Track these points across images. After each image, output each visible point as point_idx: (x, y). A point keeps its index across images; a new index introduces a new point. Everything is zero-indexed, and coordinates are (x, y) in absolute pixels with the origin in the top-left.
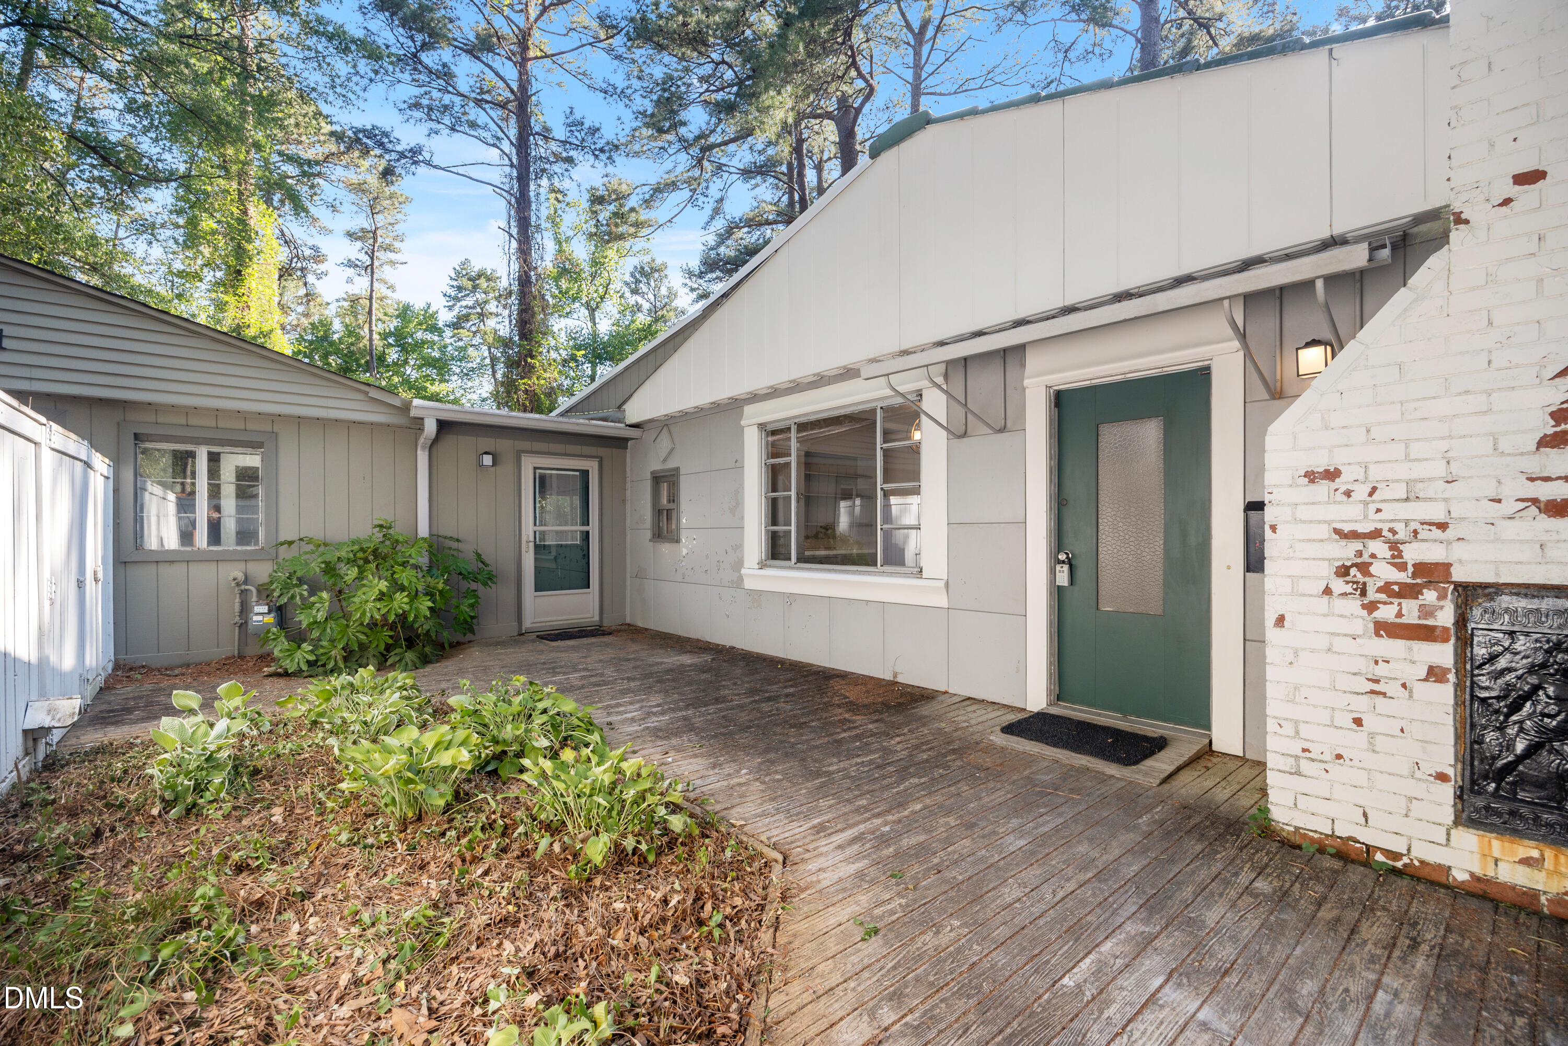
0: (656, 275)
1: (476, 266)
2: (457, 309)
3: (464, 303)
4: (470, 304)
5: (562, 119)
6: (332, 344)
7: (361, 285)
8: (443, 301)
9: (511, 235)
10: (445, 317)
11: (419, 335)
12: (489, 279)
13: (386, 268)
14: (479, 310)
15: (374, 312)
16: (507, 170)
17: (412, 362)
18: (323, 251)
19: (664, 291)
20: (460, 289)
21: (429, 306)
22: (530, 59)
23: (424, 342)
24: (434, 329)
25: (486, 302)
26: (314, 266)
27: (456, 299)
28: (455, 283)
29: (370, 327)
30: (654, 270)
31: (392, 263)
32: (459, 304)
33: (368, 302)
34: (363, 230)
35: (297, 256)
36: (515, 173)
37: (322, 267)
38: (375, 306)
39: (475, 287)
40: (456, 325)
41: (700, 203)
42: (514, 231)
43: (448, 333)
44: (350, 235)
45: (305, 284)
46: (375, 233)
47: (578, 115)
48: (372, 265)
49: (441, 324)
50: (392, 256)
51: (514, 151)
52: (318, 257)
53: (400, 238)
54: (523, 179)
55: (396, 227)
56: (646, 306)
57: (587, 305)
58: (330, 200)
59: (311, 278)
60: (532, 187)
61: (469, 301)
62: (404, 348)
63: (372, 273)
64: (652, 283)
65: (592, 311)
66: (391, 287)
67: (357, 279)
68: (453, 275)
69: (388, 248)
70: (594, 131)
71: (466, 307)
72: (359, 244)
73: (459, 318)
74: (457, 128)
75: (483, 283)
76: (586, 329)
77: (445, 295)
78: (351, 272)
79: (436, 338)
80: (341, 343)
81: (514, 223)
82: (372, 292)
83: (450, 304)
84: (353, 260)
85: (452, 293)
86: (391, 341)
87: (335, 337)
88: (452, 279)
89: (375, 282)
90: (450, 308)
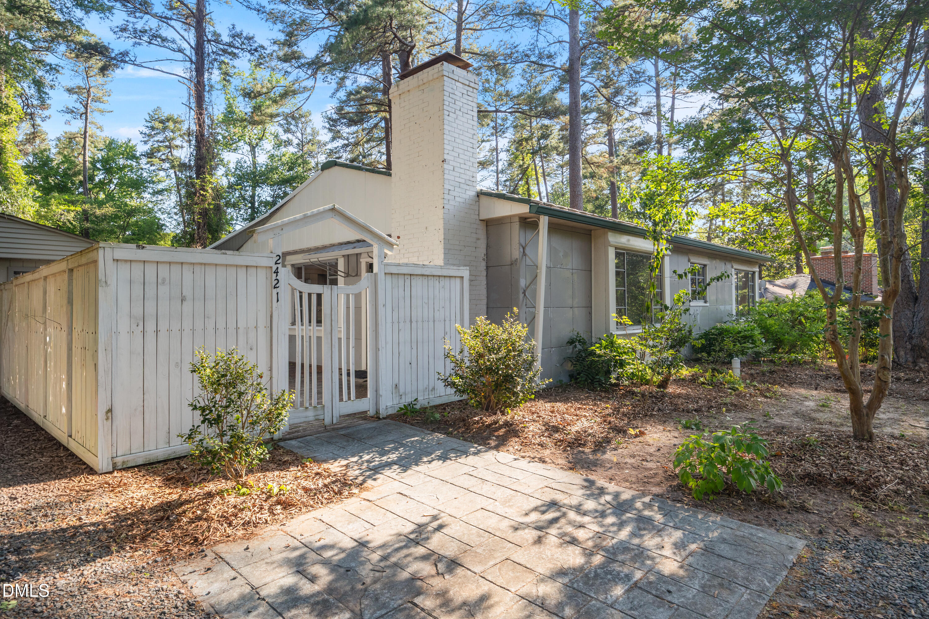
0: (303, 120)
1: (165, 113)
2: (150, 143)
3: (156, 139)
4: (161, 139)
5: (227, 32)
6: (52, 169)
7: (77, 126)
8: (141, 137)
9: (191, 108)
10: (141, 149)
11: (121, 162)
12: (175, 122)
13: (96, 114)
14: (167, 143)
15: (87, 147)
16: (188, 64)
17: (115, 181)
19: (309, 130)
20: (153, 128)
21: (130, 141)
23: (125, 167)
24: (133, 157)
25: (173, 139)
26: (40, 111)
27: (150, 136)
28: (149, 124)
29: (84, 158)
30: (301, 116)
31: (102, 112)
32: (152, 140)
33: (82, 139)
34: (79, 87)
35: (28, 105)
36: (194, 66)
37: (46, 113)
38: (88, 143)
39: (165, 129)
40: (150, 155)
41: (329, 80)
42: (193, 105)
43: (144, 160)
44: (70, 91)
45: (33, 125)
46: (88, 90)
47: (238, 29)
48: (86, 112)
49: (138, 154)
50: (101, 106)
51: (193, 52)
52: (44, 106)
53: (108, 94)
54: (200, 70)
55: (105, 87)
56: (296, 141)
57: (250, 144)
59: (38, 121)
60: (206, 75)
61: (160, 137)
62: (108, 171)
63: (86, 119)
64: (300, 125)
65: (253, 149)
66: (100, 128)
67: (73, 122)
68: (148, 119)
69: (97, 100)
70: (249, 39)
71: (158, 141)
72: (75, 96)
73: (152, 150)
74: (153, 41)
75: (171, 125)
76: (248, 160)
77: (141, 133)
78: (68, 116)
79: (134, 164)
80: (59, 168)
81: (193, 100)
82: (85, 132)
83: (145, 139)
84: (71, 108)
85: (147, 131)
86: (99, 166)
87: (53, 163)
88: (147, 121)
89: (88, 123)
90: (145, 142)
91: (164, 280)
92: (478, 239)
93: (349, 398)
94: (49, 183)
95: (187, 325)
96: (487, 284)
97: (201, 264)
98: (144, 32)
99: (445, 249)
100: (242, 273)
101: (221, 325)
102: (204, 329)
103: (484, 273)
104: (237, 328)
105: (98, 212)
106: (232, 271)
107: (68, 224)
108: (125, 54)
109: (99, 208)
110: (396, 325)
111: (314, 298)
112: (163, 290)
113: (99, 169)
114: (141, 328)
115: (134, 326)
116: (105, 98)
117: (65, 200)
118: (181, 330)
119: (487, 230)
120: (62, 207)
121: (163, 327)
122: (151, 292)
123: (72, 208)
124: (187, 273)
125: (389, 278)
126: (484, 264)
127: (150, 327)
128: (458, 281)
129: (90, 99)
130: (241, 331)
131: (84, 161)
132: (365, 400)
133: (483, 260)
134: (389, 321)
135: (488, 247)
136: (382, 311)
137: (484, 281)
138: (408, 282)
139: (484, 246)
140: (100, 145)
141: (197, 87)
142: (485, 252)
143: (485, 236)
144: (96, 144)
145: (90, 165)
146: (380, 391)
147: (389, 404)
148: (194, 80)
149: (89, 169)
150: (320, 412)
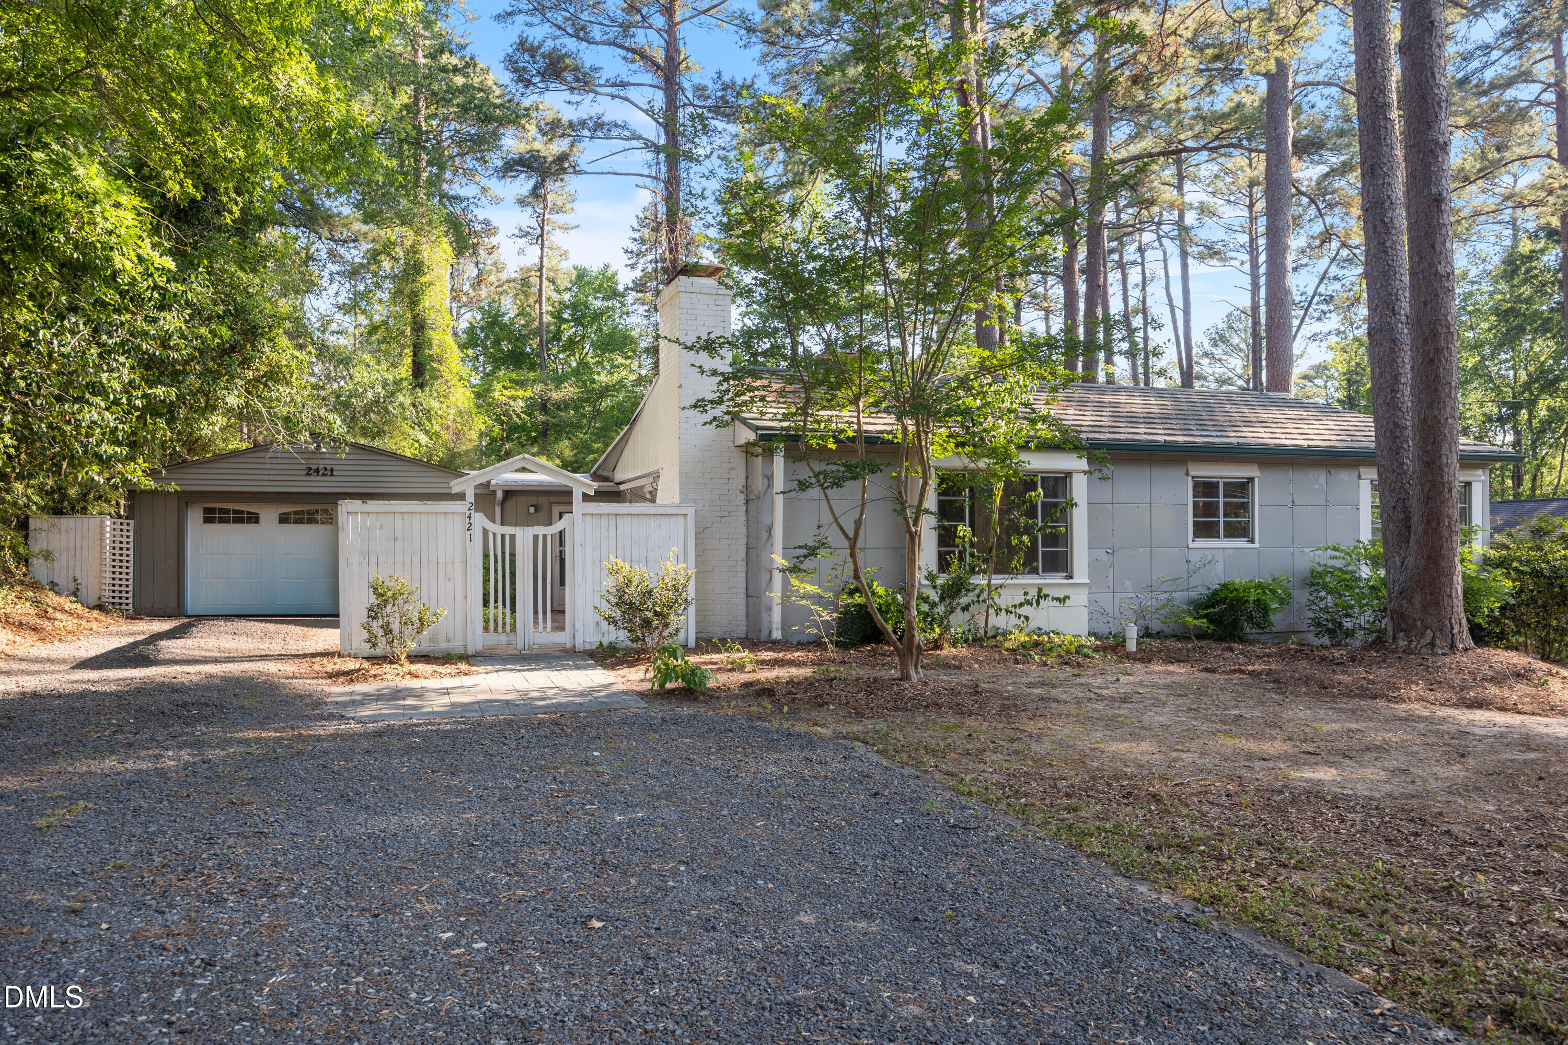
2: (640, 267)
3: (648, 258)
6: (503, 327)
7: (530, 257)
8: (625, 259)
10: (626, 278)
11: (598, 304)
13: (558, 232)
15: (544, 290)
18: (495, 224)
20: (642, 241)
21: (607, 267)
22: (678, 24)
23: (602, 312)
24: (614, 294)
26: (486, 240)
27: (639, 254)
28: (637, 235)
29: (541, 309)
31: (565, 227)
32: (642, 261)
33: (538, 279)
34: (532, 195)
37: (494, 240)
38: (545, 282)
40: (640, 286)
43: (631, 296)
45: (477, 264)
47: (726, 78)
48: (542, 233)
49: (621, 288)
50: (562, 219)
52: (490, 232)
62: (580, 321)
63: (543, 244)
66: (564, 255)
67: (527, 250)
68: (636, 226)
69: (559, 210)
73: (643, 277)
77: (626, 252)
78: (522, 243)
79: (618, 305)
80: (511, 325)
82: (542, 266)
83: (632, 261)
84: (524, 228)
85: (634, 247)
86: (566, 316)
87: (506, 319)
88: (634, 230)
89: (545, 250)
90: (633, 266)
91: (382, 525)
92: (732, 469)
93: (545, 628)
94: (502, 351)
95: (399, 559)
96: (747, 520)
98: (583, 123)
100: (441, 519)
101: (425, 559)
102: (412, 563)
103: (744, 508)
104: (438, 563)
105: (555, 396)
107: (515, 419)
108: (561, 158)
109: (557, 387)
110: (597, 564)
111: (507, 538)
112: (382, 533)
113: (567, 321)
114: (366, 560)
115: (362, 559)
116: (569, 206)
117: (511, 381)
118: (395, 563)
119: (746, 458)
120: (506, 392)
121: (381, 560)
122: (373, 535)
123: (521, 393)
125: (589, 519)
126: (742, 498)
127: (373, 561)
128: (680, 520)
129: (547, 210)
130: (440, 565)
131: (541, 314)
132: (562, 633)
133: (742, 492)
134: (589, 560)
135: (747, 477)
136: (578, 551)
137: (742, 517)
138: (613, 522)
139: (743, 476)
140: (564, 283)
141: (667, 189)
142: (744, 483)
143: (744, 465)
144: (559, 282)
145: (549, 317)
146: (579, 627)
147: (588, 640)
148: (662, 177)
149: (548, 325)
150: (512, 638)
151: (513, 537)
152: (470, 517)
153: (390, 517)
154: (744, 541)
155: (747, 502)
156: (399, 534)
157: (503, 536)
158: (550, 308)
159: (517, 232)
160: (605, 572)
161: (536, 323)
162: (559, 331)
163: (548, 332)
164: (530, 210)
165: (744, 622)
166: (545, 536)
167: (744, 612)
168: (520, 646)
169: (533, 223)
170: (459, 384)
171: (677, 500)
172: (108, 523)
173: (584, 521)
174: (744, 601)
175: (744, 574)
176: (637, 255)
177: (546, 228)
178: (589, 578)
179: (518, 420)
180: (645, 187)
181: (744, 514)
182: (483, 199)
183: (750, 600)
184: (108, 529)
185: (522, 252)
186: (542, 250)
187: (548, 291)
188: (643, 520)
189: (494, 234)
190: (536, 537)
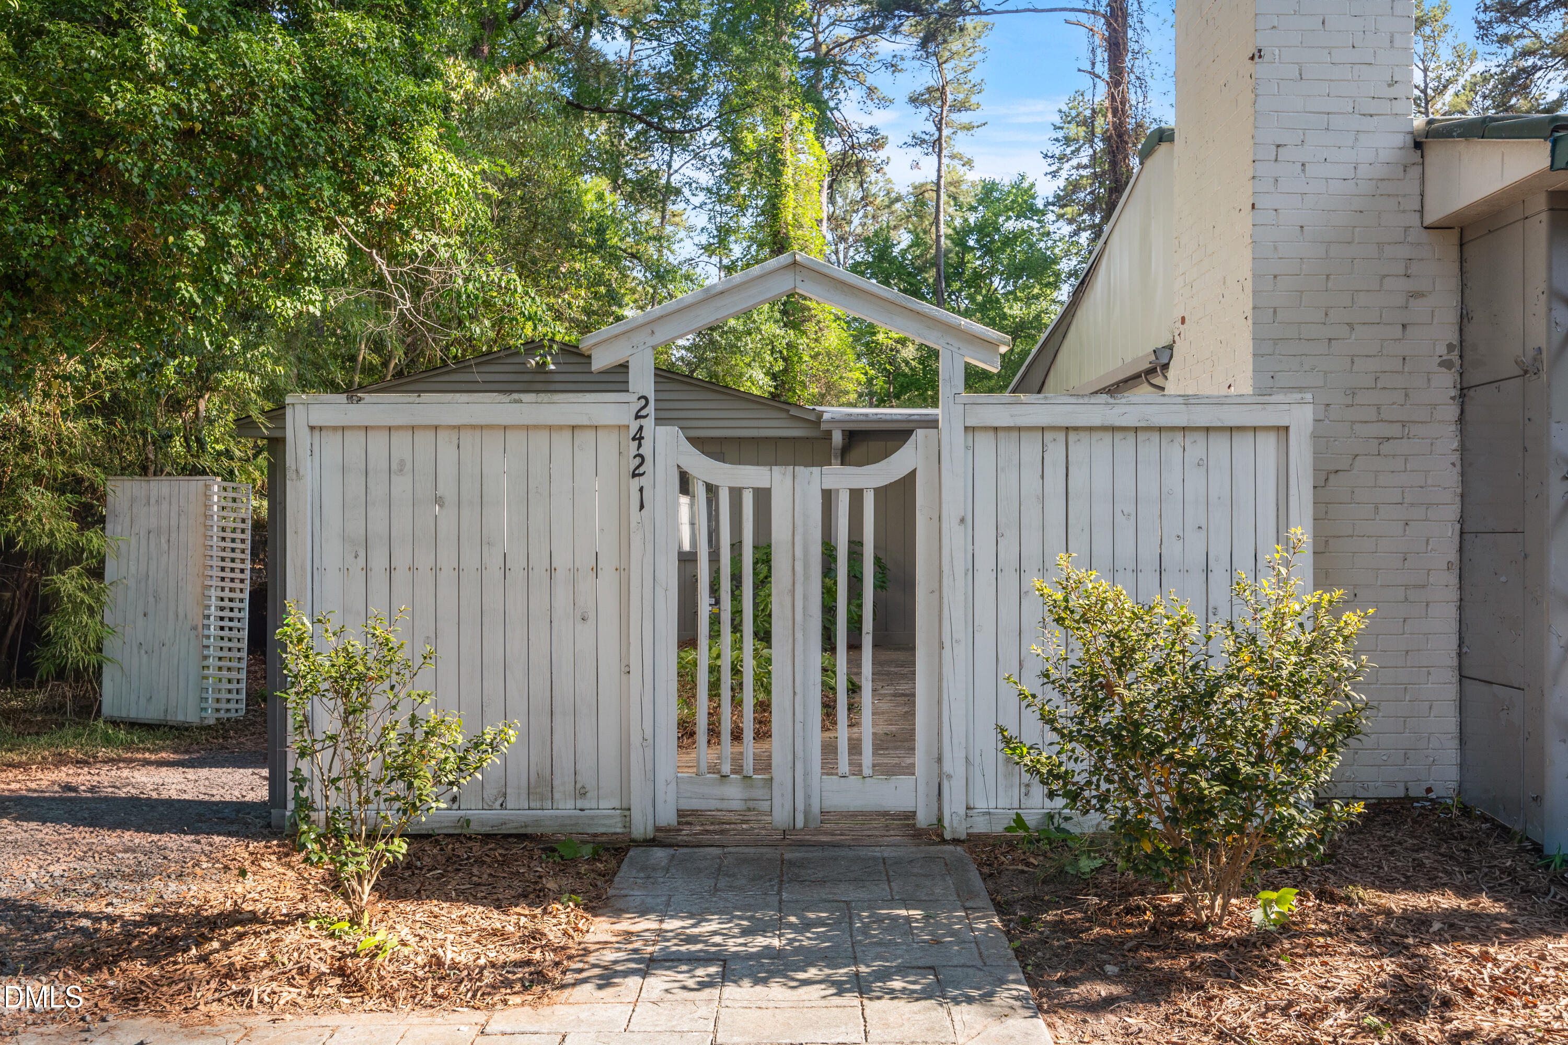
2: (1064, 174)
3: (1074, 162)
6: (892, 261)
8: (1045, 166)
11: (1011, 225)
13: (959, 135)
15: (942, 207)
17: (1001, 268)
18: (883, 133)
20: (1068, 141)
21: (1023, 177)
23: (1016, 235)
24: (1030, 211)
26: (873, 154)
27: (1062, 158)
28: (1060, 134)
29: (938, 231)
31: (968, 128)
32: (1067, 166)
33: (934, 195)
34: (929, 90)
35: (852, 146)
37: (882, 154)
38: (944, 198)
40: (1064, 199)
43: (1053, 213)
44: (914, 100)
45: (862, 183)
46: (943, 92)
48: (940, 138)
49: (1040, 204)
50: (963, 117)
52: (877, 143)
53: (977, 88)
55: (972, 74)
58: (889, 59)
59: (869, 173)
66: (968, 163)
68: (1058, 122)
69: (961, 107)
73: (1067, 188)
77: (1046, 156)
78: (916, 152)
79: (1036, 225)
80: (904, 258)
81: (1102, 55)
82: (940, 179)
83: (1054, 168)
84: (919, 134)
85: (1057, 150)
86: (971, 243)
87: (896, 251)
88: (1056, 128)
89: (945, 161)
90: (1054, 174)
91: (402, 463)
92: (1416, 295)
95: (447, 559)
96: (1463, 449)
97: (473, 427)
99: (1257, 340)
100: (562, 441)
102: (482, 569)
103: (1453, 412)
104: (551, 570)
106: (540, 440)
107: (904, 368)
110: (1009, 579)
111: (748, 500)
112: (402, 484)
113: (971, 249)
114: (361, 561)
115: (350, 558)
116: (974, 99)
118: (436, 569)
119: (1462, 261)
121: (402, 560)
122: (378, 490)
124: (446, 444)
125: (984, 442)
126: (1446, 381)
127: (379, 562)
128: (1268, 444)
129: (946, 108)
130: (559, 576)
131: (938, 237)
132: (904, 781)
133: (1446, 364)
134: (985, 563)
135: (1464, 318)
136: (954, 537)
137: (1448, 440)
138: (1056, 452)
139: (1451, 316)
140: (968, 199)
141: (1109, 24)
142: (1452, 336)
143: (1453, 283)
144: (961, 199)
145: (949, 242)
146: (954, 765)
147: (981, 804)
148: (1102, 10)
149: (949, 251)
150: (759, 793)
151: (763, 497)
152: (638, 438)
153: (424, 440)
154: (1452, 511)
155: (1463, 393)
156: (447, 488)
157: (736, 494)
158: (950, 231)
159: (909, 140)
160: (1033, 611)
161: (933, 251)
162: (962, 263)
163: (947, 265)
164: (925, 110)
165: (1451, 754)
166: (856, 496)
167: (1451, 723)
168: (780, 816)
169: (931, 127)
170: (834, 325)
171: (1244, 386)
172: (216, 488)
173: (971, 448)
174: (1452, 691)
175: (1451, 611)
176: (1060, 159)
177: (946, 132)
178: (985, 616)
179: (907, 370)
180: (1078, 24)
181: (1452, 430)
182: (869, 102)
183: (1470, 686)
184: (216, 498)
185: (916, 165)
186: (939, 156)
187: (947, 208)
188: (1149, 447)
189: (881, 146)
190: (828, 496)
